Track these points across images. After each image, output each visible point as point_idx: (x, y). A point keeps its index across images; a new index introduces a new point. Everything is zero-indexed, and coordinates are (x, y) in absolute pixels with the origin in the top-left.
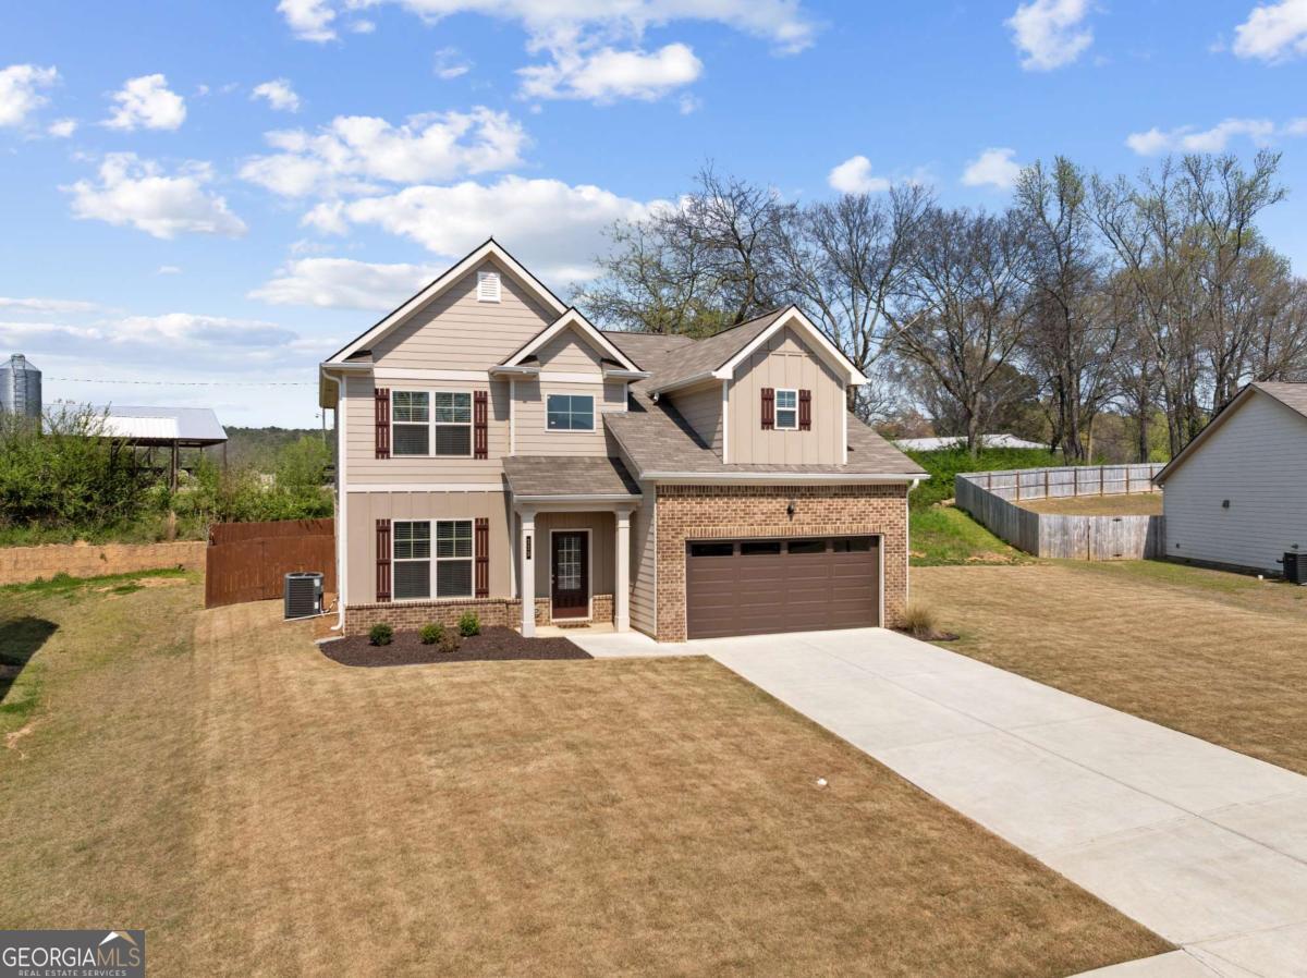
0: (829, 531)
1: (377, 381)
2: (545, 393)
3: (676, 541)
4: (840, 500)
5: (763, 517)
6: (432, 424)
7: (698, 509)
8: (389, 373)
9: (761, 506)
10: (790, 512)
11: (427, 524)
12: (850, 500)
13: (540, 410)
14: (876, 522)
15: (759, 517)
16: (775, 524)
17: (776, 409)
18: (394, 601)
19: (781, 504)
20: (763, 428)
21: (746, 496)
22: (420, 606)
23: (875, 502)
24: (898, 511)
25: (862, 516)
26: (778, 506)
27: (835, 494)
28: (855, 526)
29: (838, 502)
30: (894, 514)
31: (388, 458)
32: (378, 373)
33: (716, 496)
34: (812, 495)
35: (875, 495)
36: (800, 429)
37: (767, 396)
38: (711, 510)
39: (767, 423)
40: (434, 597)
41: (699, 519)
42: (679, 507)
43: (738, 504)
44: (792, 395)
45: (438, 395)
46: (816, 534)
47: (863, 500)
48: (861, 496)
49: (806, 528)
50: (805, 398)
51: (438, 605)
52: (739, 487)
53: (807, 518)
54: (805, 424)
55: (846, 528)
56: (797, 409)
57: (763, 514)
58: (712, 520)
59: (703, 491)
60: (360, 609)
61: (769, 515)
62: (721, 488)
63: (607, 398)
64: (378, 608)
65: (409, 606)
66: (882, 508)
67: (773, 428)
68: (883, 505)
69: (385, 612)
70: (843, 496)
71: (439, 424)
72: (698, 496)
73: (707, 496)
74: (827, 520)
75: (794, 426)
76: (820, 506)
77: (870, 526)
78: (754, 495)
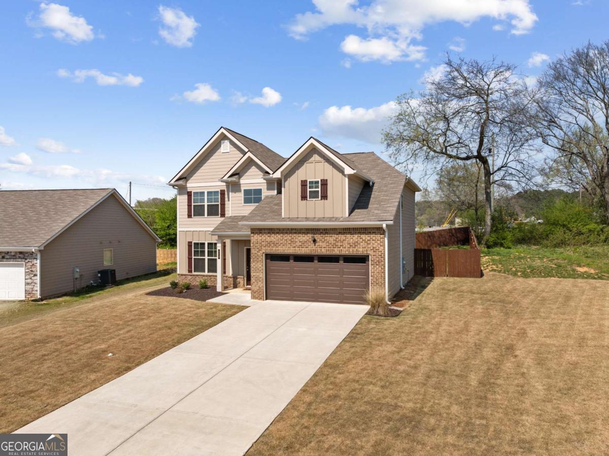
0: (336, 252)
1: (188, 189)
2: (243, 189)
3: (259, 254)
4: (342, 236)
5: (300, 243)
6: (206, 204)
7: (269, 239)
8: (193, 185)
9: (299, 238)
10: (315, 241)
11: (204, 244)
12: (348, 236)
13: (241, 196)
14: (365, 248)
15: (298, 244)
16: (306, 247)
17: (308, 190)
18: (194, 273)
19: (308, 237)
20: (302, 200)
21: (291, 233)
22: (201, 275)
23: (363, 236)
24: (379, 242)
25: (356, 244)
26: (308, 238)
27: (339, 233)
28: (351, 250)
29: (342, 237)
30: (376, 244)
31: (192, 218)
32: (189, 185)
33: (277, 233)
34: (327, 233)
35: (364, 233)
36: (321, 199)
37: (304, 184)
38: (275, 240)
39: (304, 197)
40: (206, 273)
41: (269, 244)
42: (260, 238)
43: (288, 237)
44: (317, 182)
45: (208, 193)
46: (328, 253)
47: (356, 236)
48: (356, 233)
49: (323, 250)
50: (324, 183)
51: (207, 276)
52: (288, 229)
53: (324, 245)
54: (325, 197)
55: (346, 251)
56: (319, 189)
57: (300, 242)
58: (275, 244)
59: (271, 231)
60: (182, 275)
61: (303, 243)
62: (279, 229)
63: (268, 189)
64: (187, 275)
65: (197, 275)
66: (369, 240)
67: (307, 200)
68: (369, 238)
69: (190, 277)
70: (344, 233)
71: (209, 204)
72: (268, 233)
73: (273, 233)
74: (335, 246)
75: (318, 198)
76: (331, 238)
77: (361, 250)
78: (296, 233)
